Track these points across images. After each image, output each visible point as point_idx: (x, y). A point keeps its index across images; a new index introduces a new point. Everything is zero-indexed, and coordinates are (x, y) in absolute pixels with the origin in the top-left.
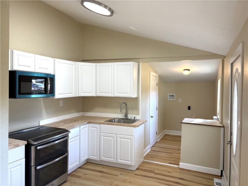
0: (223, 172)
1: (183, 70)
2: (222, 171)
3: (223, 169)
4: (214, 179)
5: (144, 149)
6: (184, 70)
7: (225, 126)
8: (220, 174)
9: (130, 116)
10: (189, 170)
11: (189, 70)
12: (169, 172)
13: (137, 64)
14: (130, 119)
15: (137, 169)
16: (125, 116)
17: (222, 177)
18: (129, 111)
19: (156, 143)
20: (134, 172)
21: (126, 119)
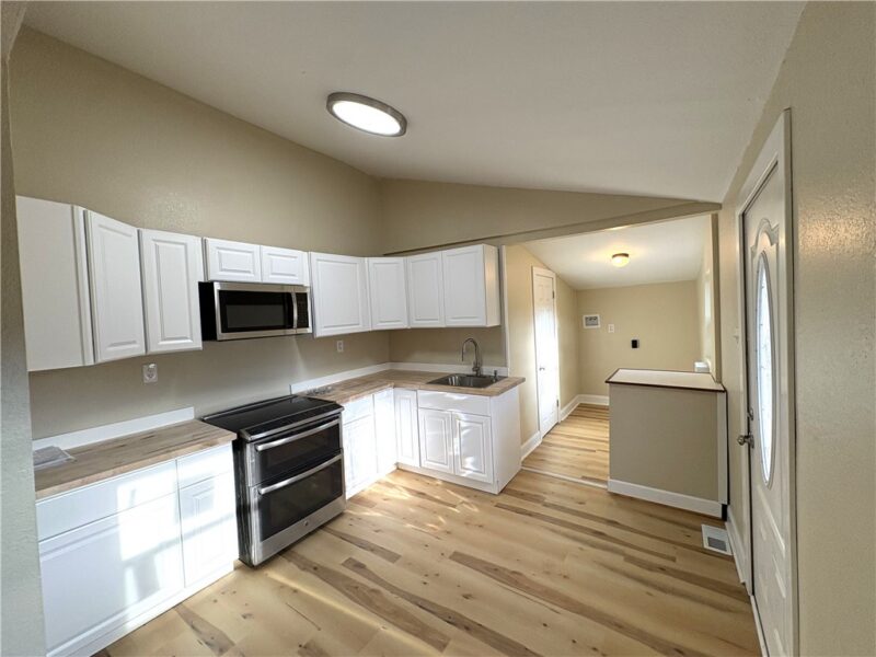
0: (730, 511)
1: (610, 257)
2: (724, 508)
3: (729, 503)
4: (703, 526)
5: (522, 444)
6: (614, 256)
7: (728, 389)
8: (719, 514)
9: (487, 370)
10: (631, 499)
11: (626, 255)
12: (581, 503)
13: (493, 250)
14: (485, 377)
15: (503, 491)
16: (473, 370)
17: (726, 524)
18: (485, 359)
19: (557, 424)
20: (493, 498)
21: (477, 376)
